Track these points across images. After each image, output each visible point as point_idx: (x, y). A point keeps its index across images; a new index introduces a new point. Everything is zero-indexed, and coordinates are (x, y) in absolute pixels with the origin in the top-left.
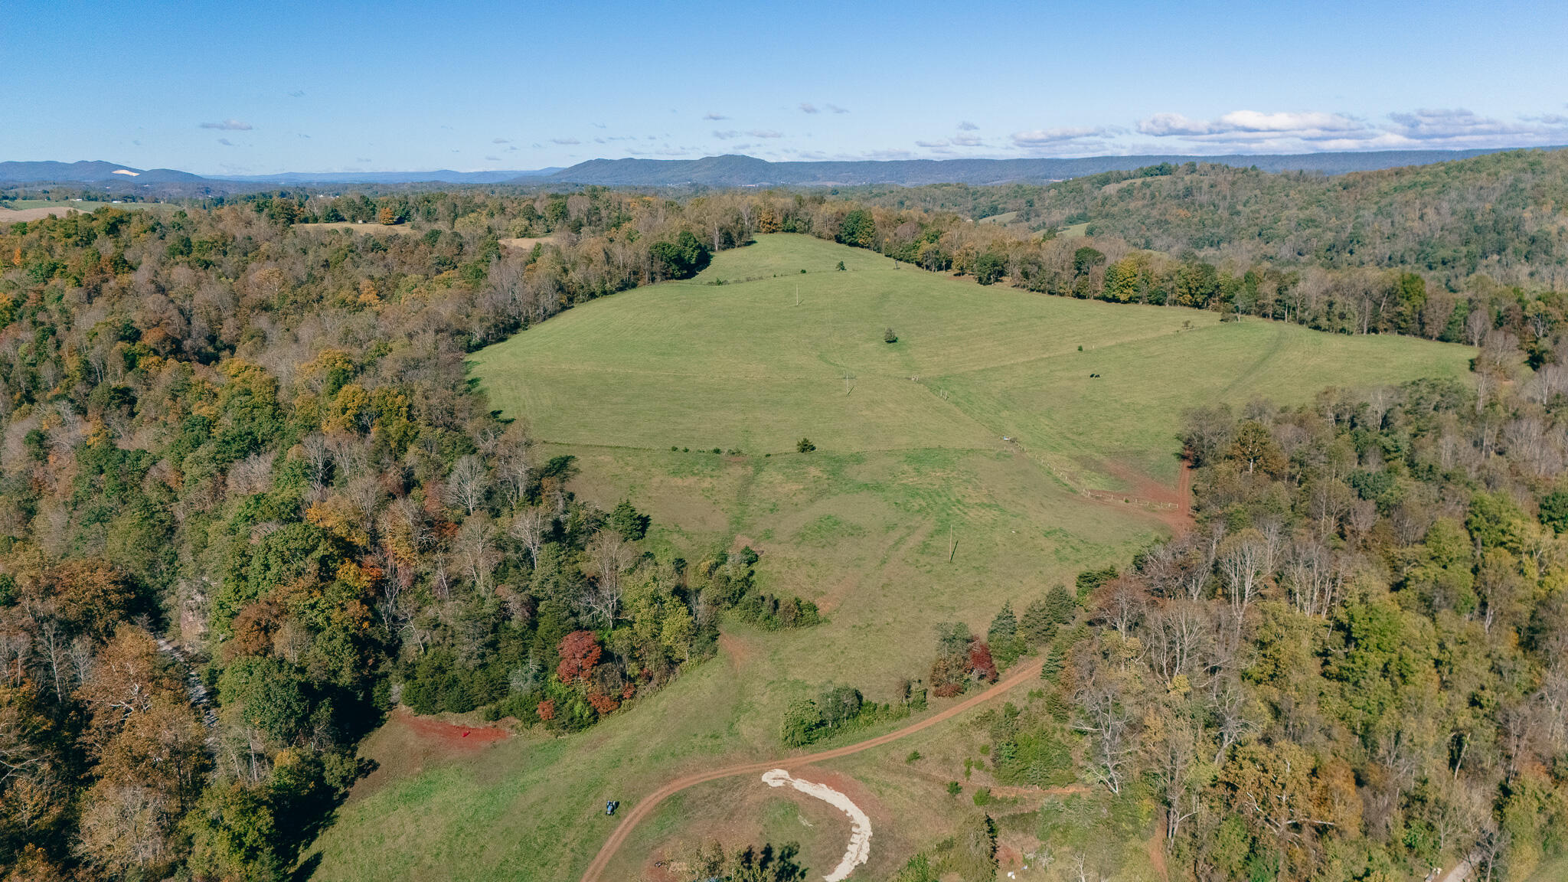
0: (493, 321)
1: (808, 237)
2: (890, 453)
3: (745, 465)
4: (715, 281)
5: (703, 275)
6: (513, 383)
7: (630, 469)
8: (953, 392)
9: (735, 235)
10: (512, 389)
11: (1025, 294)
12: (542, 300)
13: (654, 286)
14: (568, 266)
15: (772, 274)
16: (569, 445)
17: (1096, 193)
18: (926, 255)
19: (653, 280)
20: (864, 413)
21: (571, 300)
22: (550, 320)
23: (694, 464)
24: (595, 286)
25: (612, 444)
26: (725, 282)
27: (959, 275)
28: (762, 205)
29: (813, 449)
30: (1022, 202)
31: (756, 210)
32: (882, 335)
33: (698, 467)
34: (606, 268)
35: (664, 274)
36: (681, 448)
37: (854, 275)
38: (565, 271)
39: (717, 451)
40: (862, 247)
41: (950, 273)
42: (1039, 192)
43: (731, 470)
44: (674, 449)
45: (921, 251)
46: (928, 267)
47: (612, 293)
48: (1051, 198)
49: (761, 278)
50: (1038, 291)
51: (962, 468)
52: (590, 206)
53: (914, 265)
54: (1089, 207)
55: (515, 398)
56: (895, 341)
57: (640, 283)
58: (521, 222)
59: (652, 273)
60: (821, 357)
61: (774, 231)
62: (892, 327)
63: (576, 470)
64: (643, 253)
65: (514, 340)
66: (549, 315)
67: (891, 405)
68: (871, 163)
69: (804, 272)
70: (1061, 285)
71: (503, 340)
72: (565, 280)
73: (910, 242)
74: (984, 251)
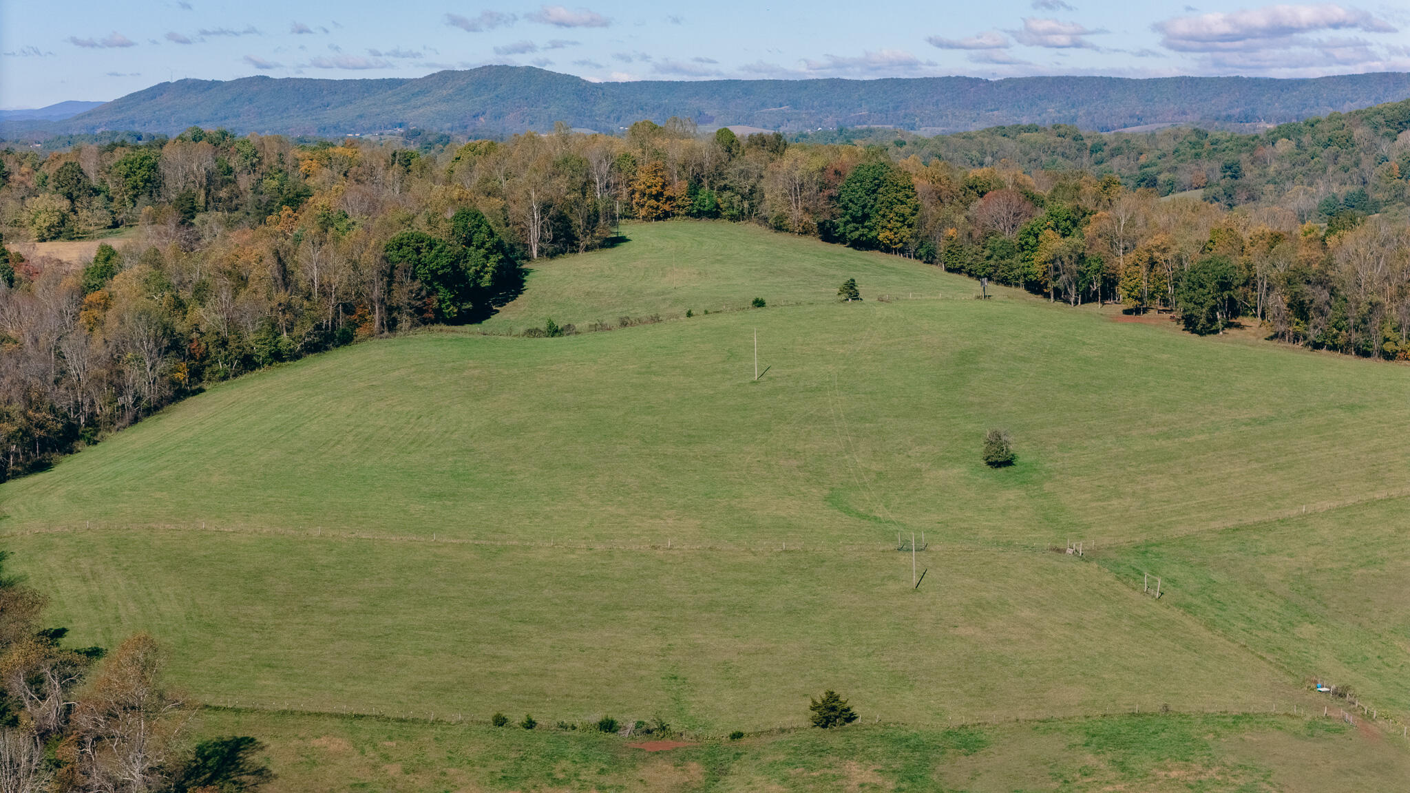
0: (20, 420)
1: (749, 228)
2: (1045, 726)
3: (681, 762)
4: (543, 326)
5: (510, 315)
6: (85, 564)
7: (394, 770)
8: (1173, 581)
9: (578, 221)
10: (84, 580)
11: (1300, 356)
12: (132, 375)
13: (393, 340)
14: (185, 295)
15: (681, 309)
16: (238, 711)
17: (1385, 147)
18: (1055, 264)
19: (391, 325)
20: (962, 631)
21: (196, 374)
22: (149, 421)
23: (553, 757)
24: (252, 338)
25: (344, 708)
26: (568, 330)
27: (1137, 311)
28: (637, 153)
29: (851, 718)
30: (1211, 168)
31: (622, 166)
32: (978, 450)
33: (564, 764)
34: (282, 296)
35: (420, 311)
36: (517, 717)
37: (882, 311)
38: (179, 305)
39: (608, 726)
40: (887, 249)
41: (1113, 308)
42: (1251, 144)
43: (646, 772)
44: (500, 721)
45: (1042, 255)
46: (1058, 294)
47: (296, 356)
48: (1281, 158)
49: (656, 319)
50: (1334, 348)
51: (1231, 760)
52: (213, 166)
53: (1022, 291)
54: (1372, 180)
55: (93, 601)
56: (1008, 463)
57: (361, 332)
58: (50, 204)
59: (390, 309)
60: (832, 499)
61: (666, 215)
62: (1002, 430)
63: (260, 772)
64: (370, 259)
65: (67, 468)
66: (148, 410)
67: (1026, 613)
68: (834, 84)
69: (759, 303)
70: (1388, 333)
71: (42, 466)
72: (181, 326)
73: (1012, 237)
74: (1194, 257)
